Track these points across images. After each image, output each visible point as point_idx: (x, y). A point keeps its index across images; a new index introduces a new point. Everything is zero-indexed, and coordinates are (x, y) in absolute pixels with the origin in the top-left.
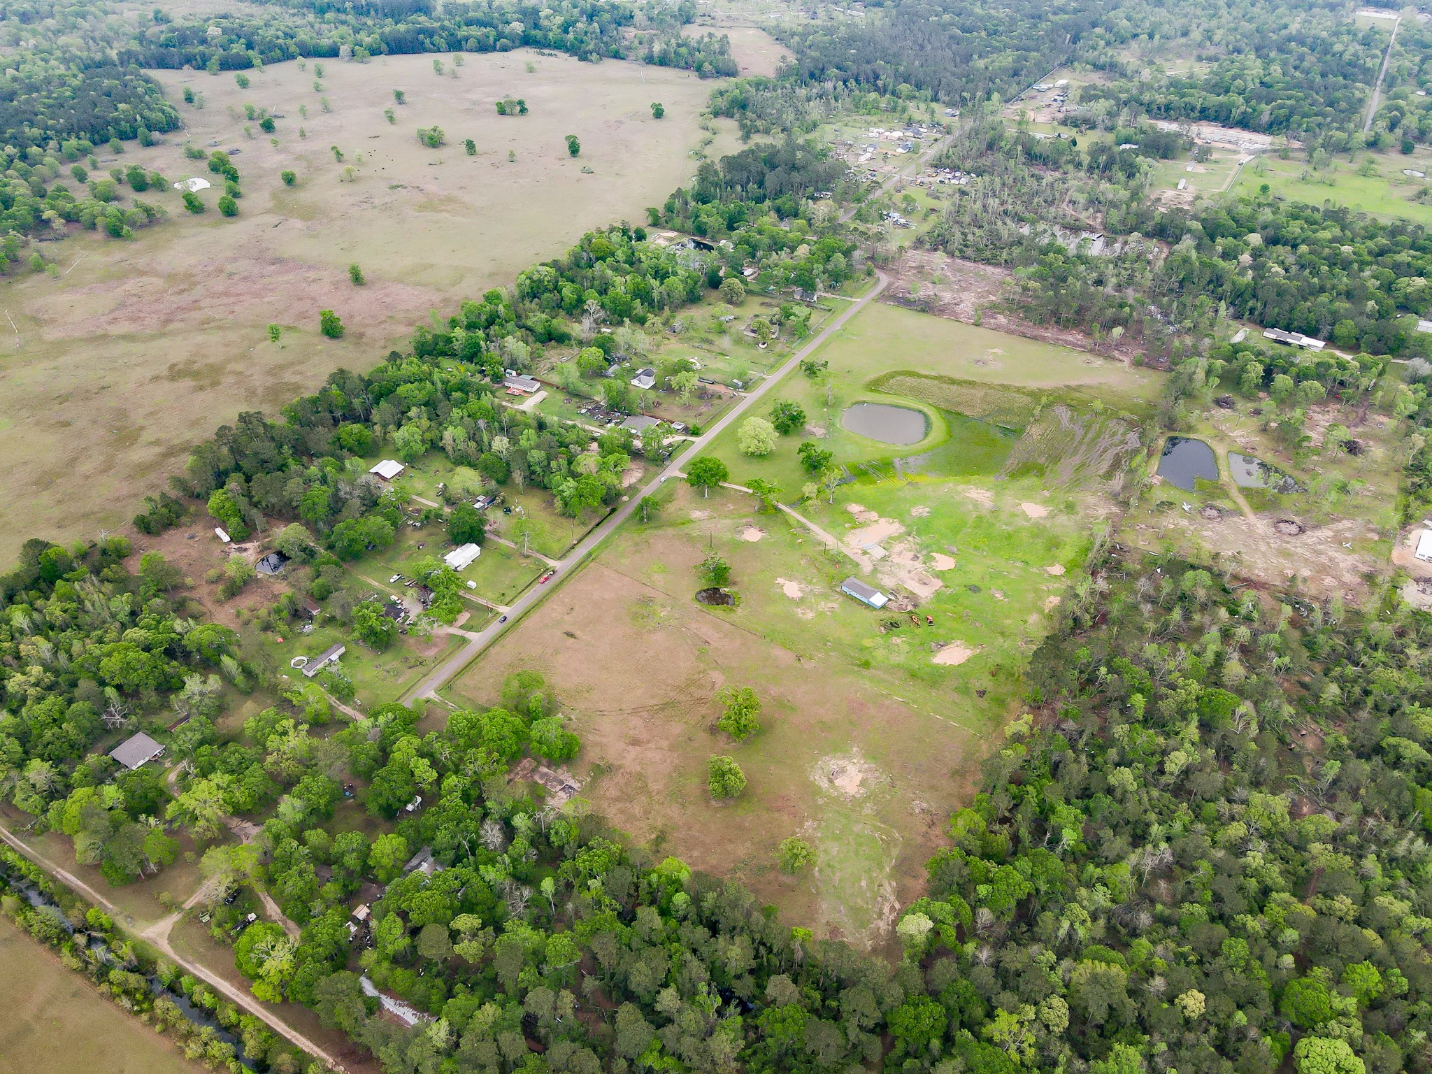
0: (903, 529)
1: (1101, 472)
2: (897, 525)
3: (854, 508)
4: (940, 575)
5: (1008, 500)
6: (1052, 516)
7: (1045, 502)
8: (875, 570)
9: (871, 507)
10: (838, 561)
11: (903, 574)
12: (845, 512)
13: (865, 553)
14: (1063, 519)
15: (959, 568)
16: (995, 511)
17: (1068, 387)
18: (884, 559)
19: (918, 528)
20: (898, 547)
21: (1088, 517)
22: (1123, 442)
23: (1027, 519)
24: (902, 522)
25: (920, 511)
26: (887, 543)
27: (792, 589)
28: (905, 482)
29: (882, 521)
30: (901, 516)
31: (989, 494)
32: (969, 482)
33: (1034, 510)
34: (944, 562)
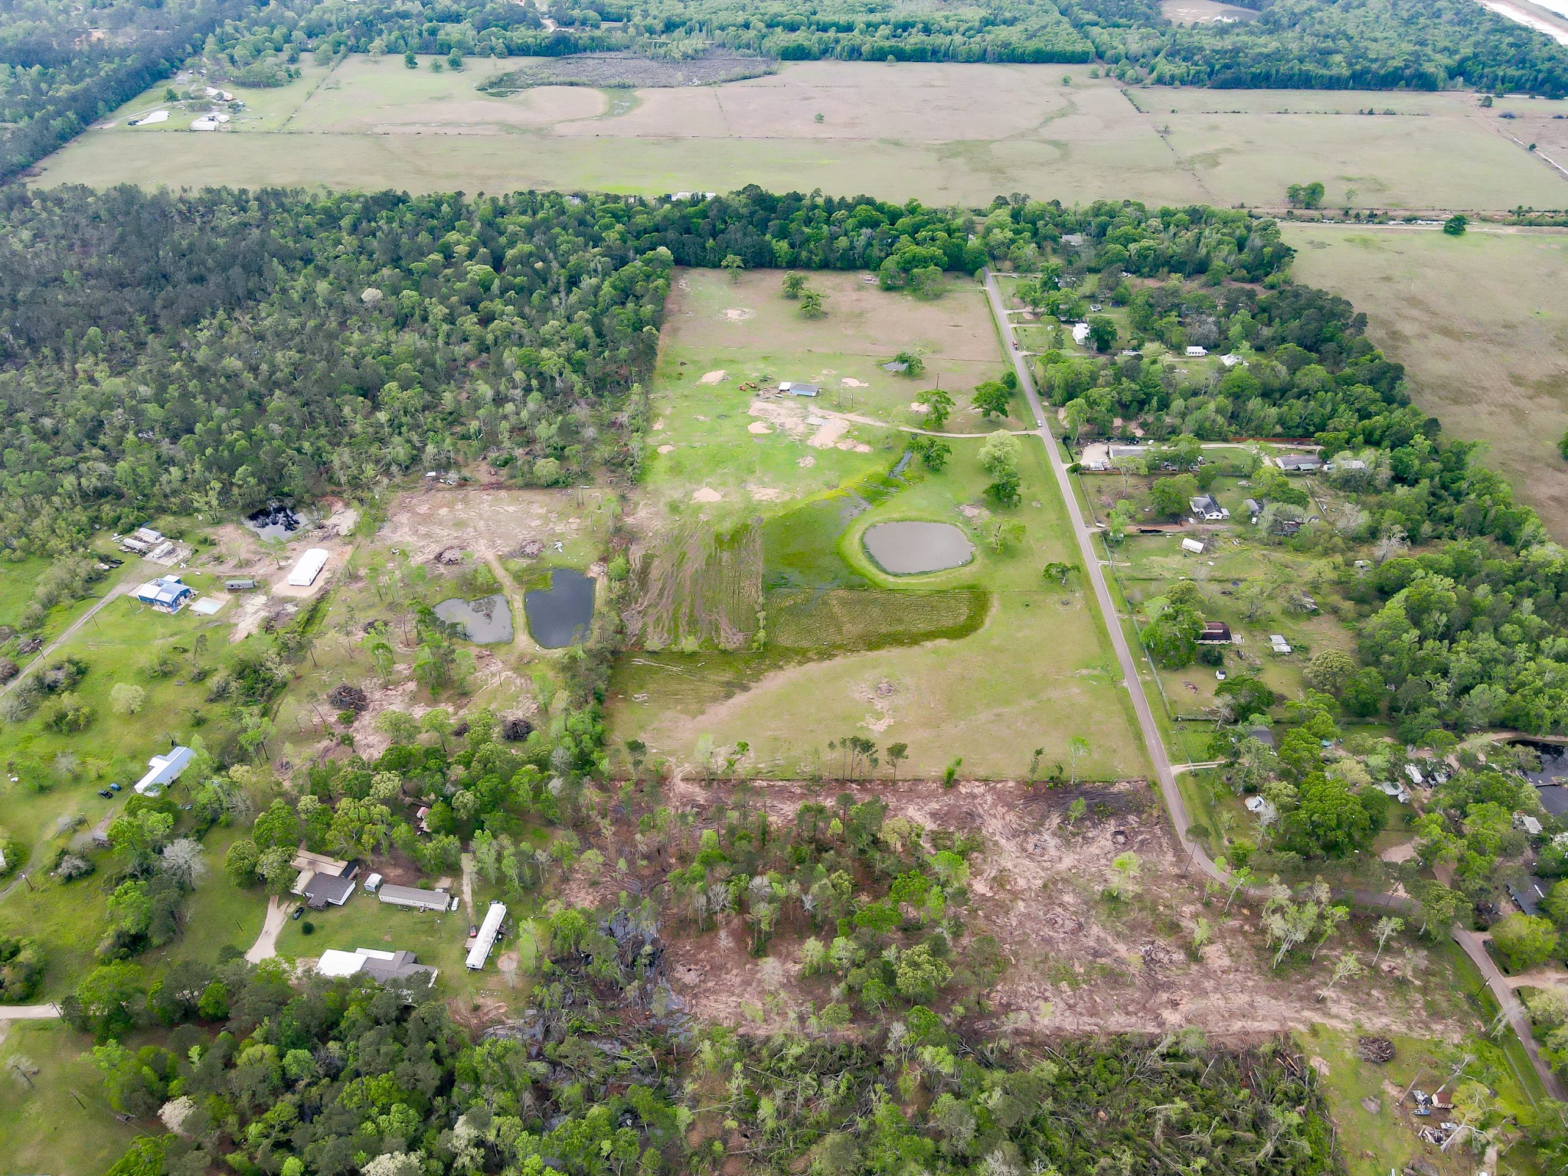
0: (809, 442)
1: (656, 562)
2: (817, 444)
3: (863, 449)
4: (755, 419)
5: (736, 499)
6: (688, 494)
7: (700, 507)
8: (806, 408)
9: (851, 453)
10: (839, 407)
11: (783, 412)
12: (869, 443)
13: (823, 417)
14: (677, 495)
15: (744, 428)
16: (742, 483)
17: (745, 688)
18: (805, 417)
19: (799, 447)
20: (801, 428)
21: (654, 505)
22: (643, 613)
23: (709, 485)
24: (814, 449)
25: (809, 462)
26: (813, 429)
27: (853, 383)
28: (843, 485)
29: (832, 445)
30: (819, 453)
31: (757, 497)
32: (785, 505)
33: (707, 495)
34: (757, 428)
